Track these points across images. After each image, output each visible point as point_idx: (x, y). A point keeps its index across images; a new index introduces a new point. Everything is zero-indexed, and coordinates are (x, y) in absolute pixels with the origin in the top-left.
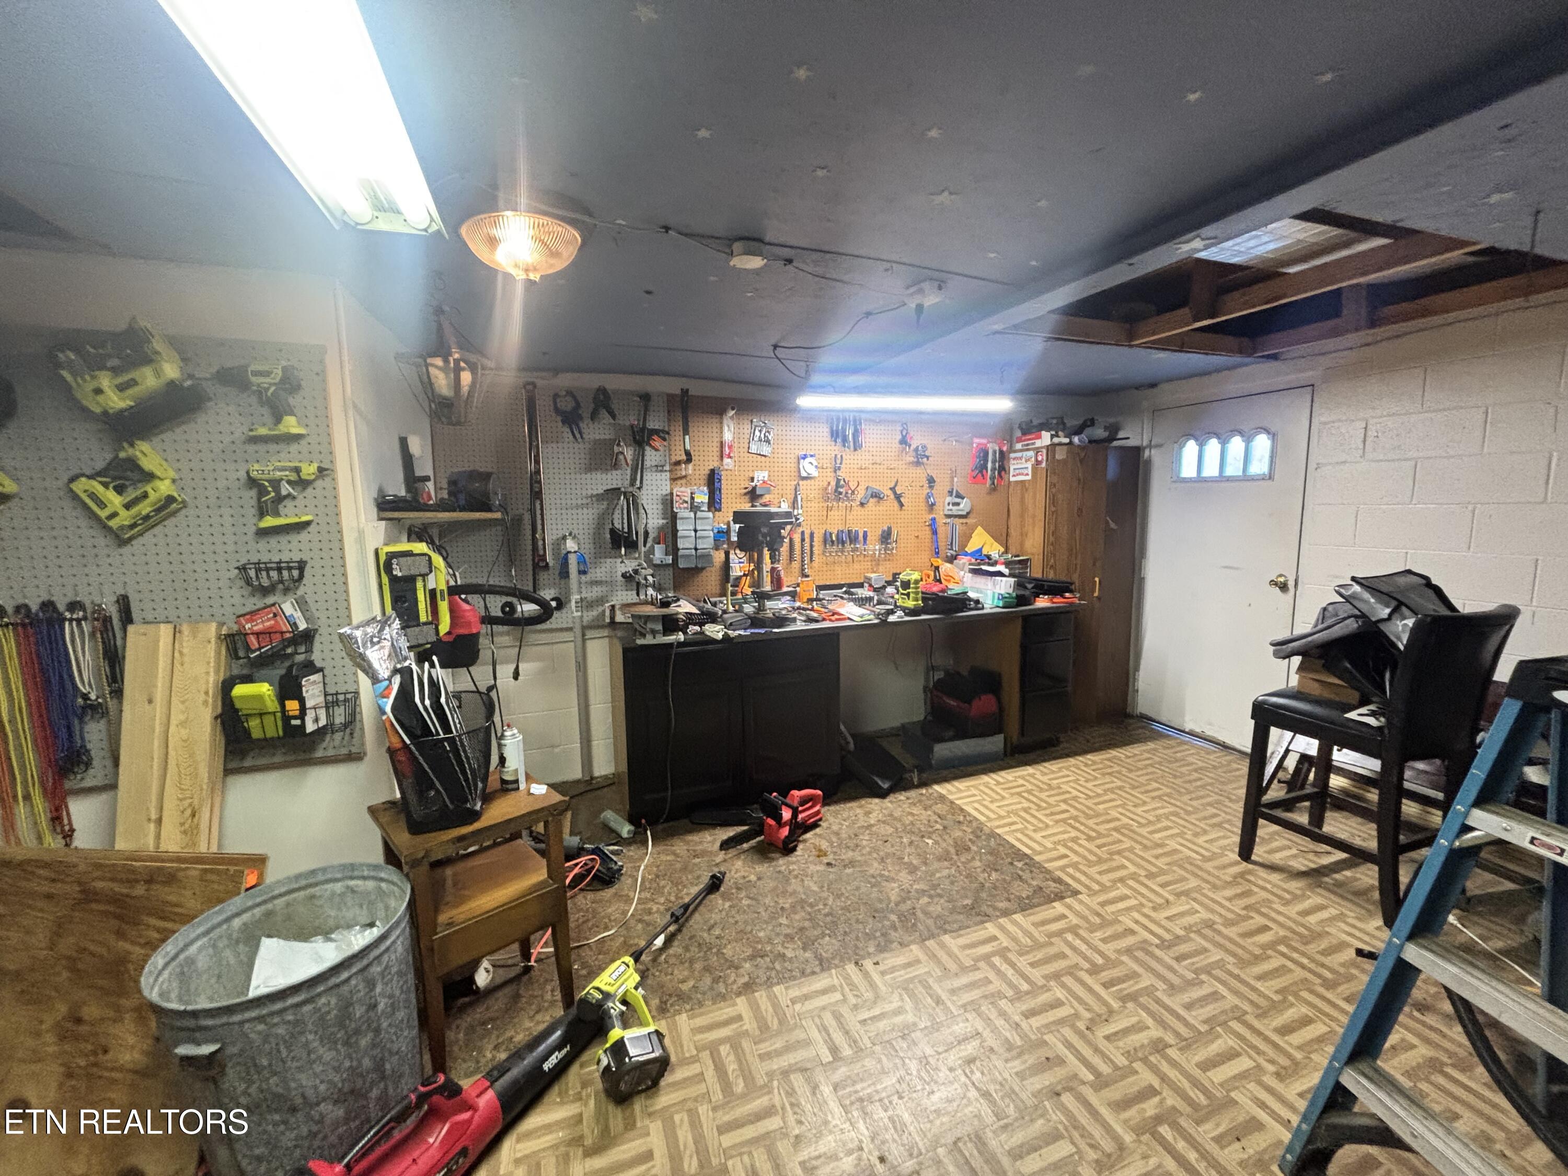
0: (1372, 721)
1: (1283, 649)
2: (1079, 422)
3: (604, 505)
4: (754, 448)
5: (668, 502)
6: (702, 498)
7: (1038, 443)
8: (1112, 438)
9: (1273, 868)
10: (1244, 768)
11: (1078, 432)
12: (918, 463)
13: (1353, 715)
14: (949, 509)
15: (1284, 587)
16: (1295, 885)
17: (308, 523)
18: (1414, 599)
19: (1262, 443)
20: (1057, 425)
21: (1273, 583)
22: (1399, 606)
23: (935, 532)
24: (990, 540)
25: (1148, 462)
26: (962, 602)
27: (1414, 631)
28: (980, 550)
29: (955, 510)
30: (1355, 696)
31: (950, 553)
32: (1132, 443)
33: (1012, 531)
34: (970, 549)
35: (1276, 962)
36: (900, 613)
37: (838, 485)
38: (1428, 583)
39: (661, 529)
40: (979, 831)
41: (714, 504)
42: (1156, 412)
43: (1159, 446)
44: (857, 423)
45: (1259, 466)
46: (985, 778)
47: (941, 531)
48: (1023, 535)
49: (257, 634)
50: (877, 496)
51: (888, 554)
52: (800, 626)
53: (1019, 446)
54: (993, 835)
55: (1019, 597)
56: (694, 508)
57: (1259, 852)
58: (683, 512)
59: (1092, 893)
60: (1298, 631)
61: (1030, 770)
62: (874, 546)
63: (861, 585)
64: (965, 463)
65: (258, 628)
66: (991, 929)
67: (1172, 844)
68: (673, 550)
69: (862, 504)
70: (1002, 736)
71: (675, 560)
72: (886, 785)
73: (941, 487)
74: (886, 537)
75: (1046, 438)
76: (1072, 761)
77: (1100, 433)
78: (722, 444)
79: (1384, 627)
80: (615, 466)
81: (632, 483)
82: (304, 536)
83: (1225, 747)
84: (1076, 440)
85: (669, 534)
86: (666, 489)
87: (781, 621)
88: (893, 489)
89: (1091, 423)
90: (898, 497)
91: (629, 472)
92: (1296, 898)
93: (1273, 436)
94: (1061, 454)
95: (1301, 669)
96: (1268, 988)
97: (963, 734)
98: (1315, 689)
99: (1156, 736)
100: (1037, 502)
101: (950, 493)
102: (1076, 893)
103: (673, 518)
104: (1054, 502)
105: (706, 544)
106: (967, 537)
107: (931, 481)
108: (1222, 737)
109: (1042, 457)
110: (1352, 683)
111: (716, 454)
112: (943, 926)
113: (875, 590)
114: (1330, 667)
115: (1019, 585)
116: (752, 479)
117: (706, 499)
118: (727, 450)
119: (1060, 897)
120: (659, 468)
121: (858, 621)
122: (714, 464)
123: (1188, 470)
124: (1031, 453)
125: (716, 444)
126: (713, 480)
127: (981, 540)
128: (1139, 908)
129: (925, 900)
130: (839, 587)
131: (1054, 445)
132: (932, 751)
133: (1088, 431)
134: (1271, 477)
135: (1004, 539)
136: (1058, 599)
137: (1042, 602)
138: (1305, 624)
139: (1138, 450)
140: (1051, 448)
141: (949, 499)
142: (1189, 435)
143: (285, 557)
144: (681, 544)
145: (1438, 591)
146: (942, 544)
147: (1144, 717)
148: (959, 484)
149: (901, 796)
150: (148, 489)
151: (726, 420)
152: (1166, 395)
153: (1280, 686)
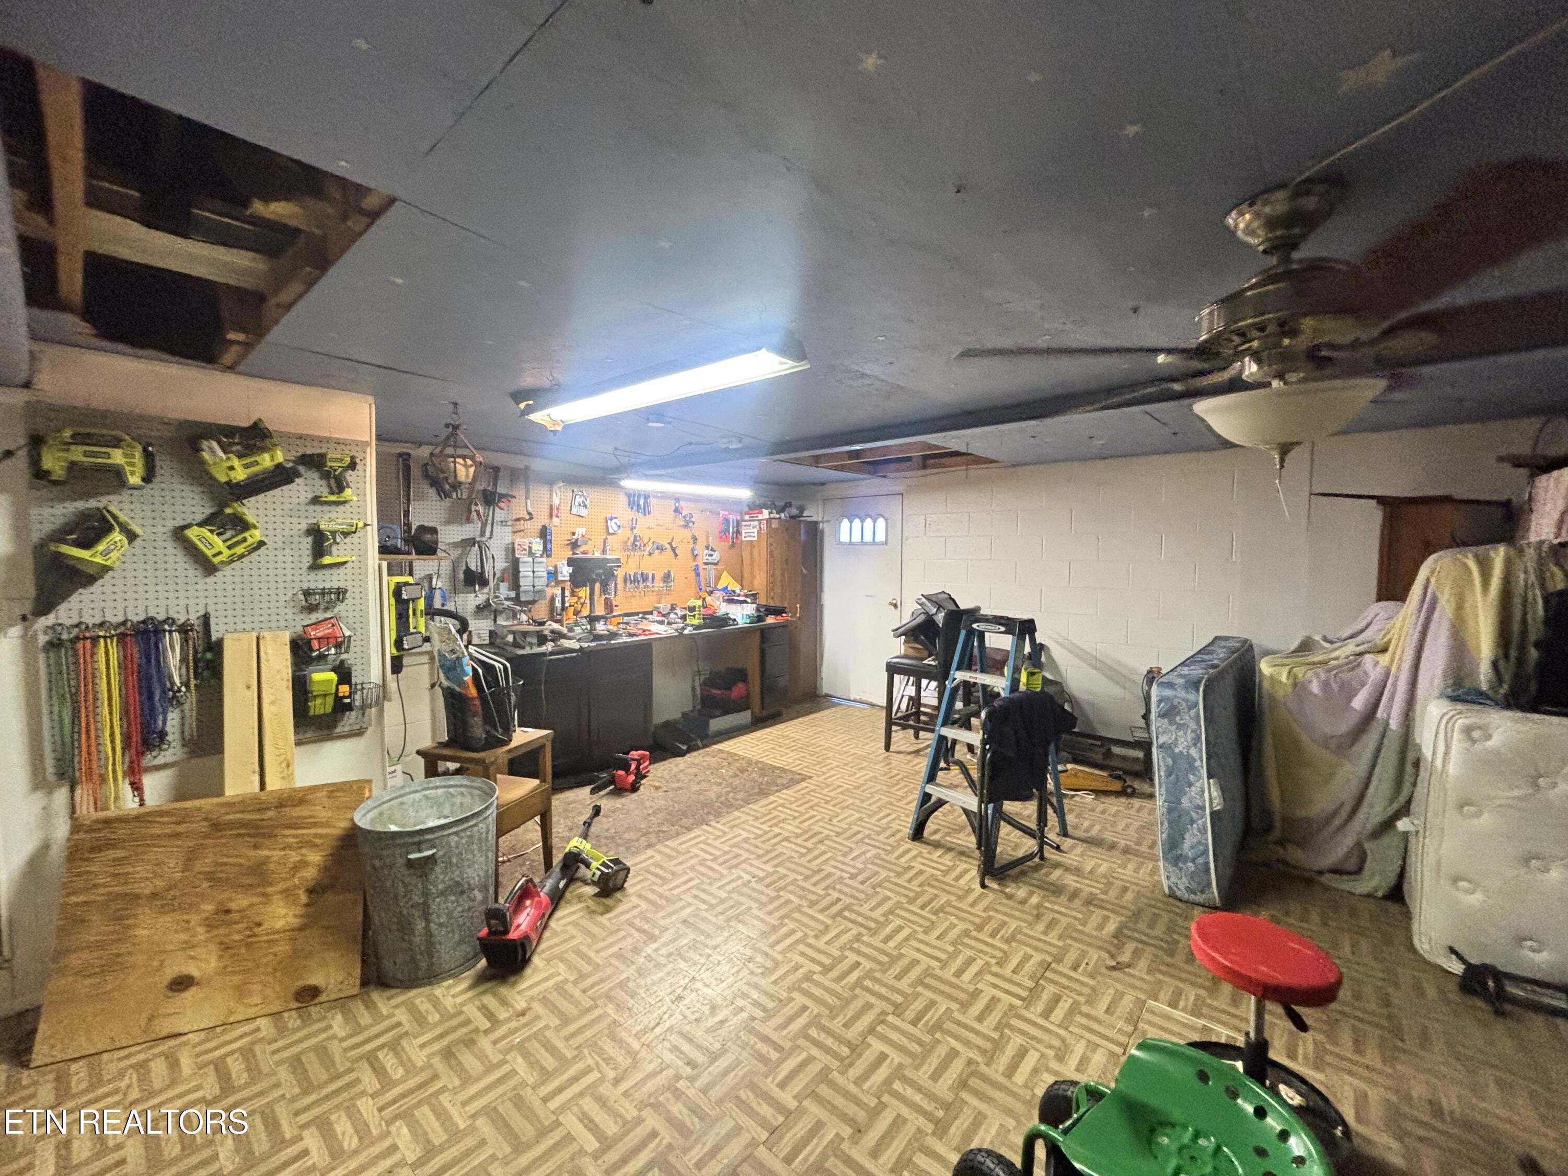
0: (933, 663)
1: (897, 633)
2: (783, 504)
3: (459, 551)
4: (574, 511)
5: (511, 550)
6: (538, 546)
7: (760, 517)
8: (800, 515)
9: (899, 752)
10: (883, 714)
11: (782, 510)
12: (686, 526)
13: (926, 662)
14: (706, 559)
15: (895, 606)
16: (909, 757)
17: (346, 562)
18: (945, 604)
19: (881, 522)
20: (771, 506)
21: (891, 603)
22: (940, 607)
23: (698, 575)
24: (732, 581)
25: (822, 532)
26: (724, 620)
27: (945, 618)
28: (726, 588)
29: (710, 560)
30: (926, 653)
31: (708, 589)
32: (814, 519)
33: (746, 575)
34: (720, 587)
35: (903, 784)
36: (690, 628)
37: (635, 540)
38: (951, 598)
39: (504, 571)
40: (749, 762)
41: (547, 551)
42: (826, 500)
43: (828, 521)
44: (646, 497)
45: (880, 537)
46: (743, 738)
47: (702, 573)
48: (753, 577)
49: (319, 639)
50: (661, 549)
51: (669, 591)
52: (625, 639)
53: (747, 517)
54: (757, 762)
55: (759, 617)
56: (531, 554)
57: (892, 748)
58: (524, 558)
59: (818, 776)
60: (904, 622)
61: (768, 730)
62: (659, 584)
63: (651, 613)
64: (714, 525)
65: (320, 635)
66: (772, 798)
67: (853, 751)
68: (516, 586)
69: (650, 554)
70: (749, 712)
71: (518, 595)
72: (684, 747)
73: (701, 542)
74: (667, 578)
75: (765, 514)
76: (791, 723)
77: (794, 511)
78: (551, 507)
79: (935, 617)
80: (468, 520)
81: (482, 534)
82: (342, 570)
83: (873, 705)
84: (783, 515)
85: (513, 574)
86: (508, 539)
87: (613, 635)
88: (670, 544)
89: (788, 505)
90: (674, 550)
91: (480, 525)
92: (909, 761)
93: (886, 520)
94: (775, 525)
95: (905, 642)
96: (901, 793)
97: (726, 712)
98: (911, 652)
99: (835, 705)
100: (761, 555)
101: (707, 548)
102: (810, 777)
103: (515, 563)
104: (772, 555)
105: (541, 582)
106: (718, 578)
107: (695, 539)
108: (871, 700)
109: (764, 526)
110: (927, 649)
111: (547, 513)
112: (747, 802)
113: (663, 615)
114: (916, 640)
115: (758, 610)
116: (574, 534)
117: (541, 548)
118: (555, 512)
119: (803, 780)
120: (503, 523)
121: (664, 634)
122: (545, 522)
123: (844, 537)
124: (756, 523)
125: (547, 507)
126: (544, 533)
127: (727, 581)
128: (842, 777)
129: (731, 795)
130: (637, 614)
131: (771, 519)
132: (708, 725)
133: (788, 510)
134: (886, 543)
135: (740, 580)
136: (779, 618)
137: (770, 620)
138: (906, 619)
139: (816, 523)
140: (769, 521)
141: (706, 552)
142: (844, 516)
143: (328, 586)
144: (522, 582)
145: (954, 600)
146: (703, 583)
147: (827, 695)
148: (712, 542)
149: (695, 754)
150: (247, 534)
151: (555, 488)
152: (830, 491)
153: (898, 654)
